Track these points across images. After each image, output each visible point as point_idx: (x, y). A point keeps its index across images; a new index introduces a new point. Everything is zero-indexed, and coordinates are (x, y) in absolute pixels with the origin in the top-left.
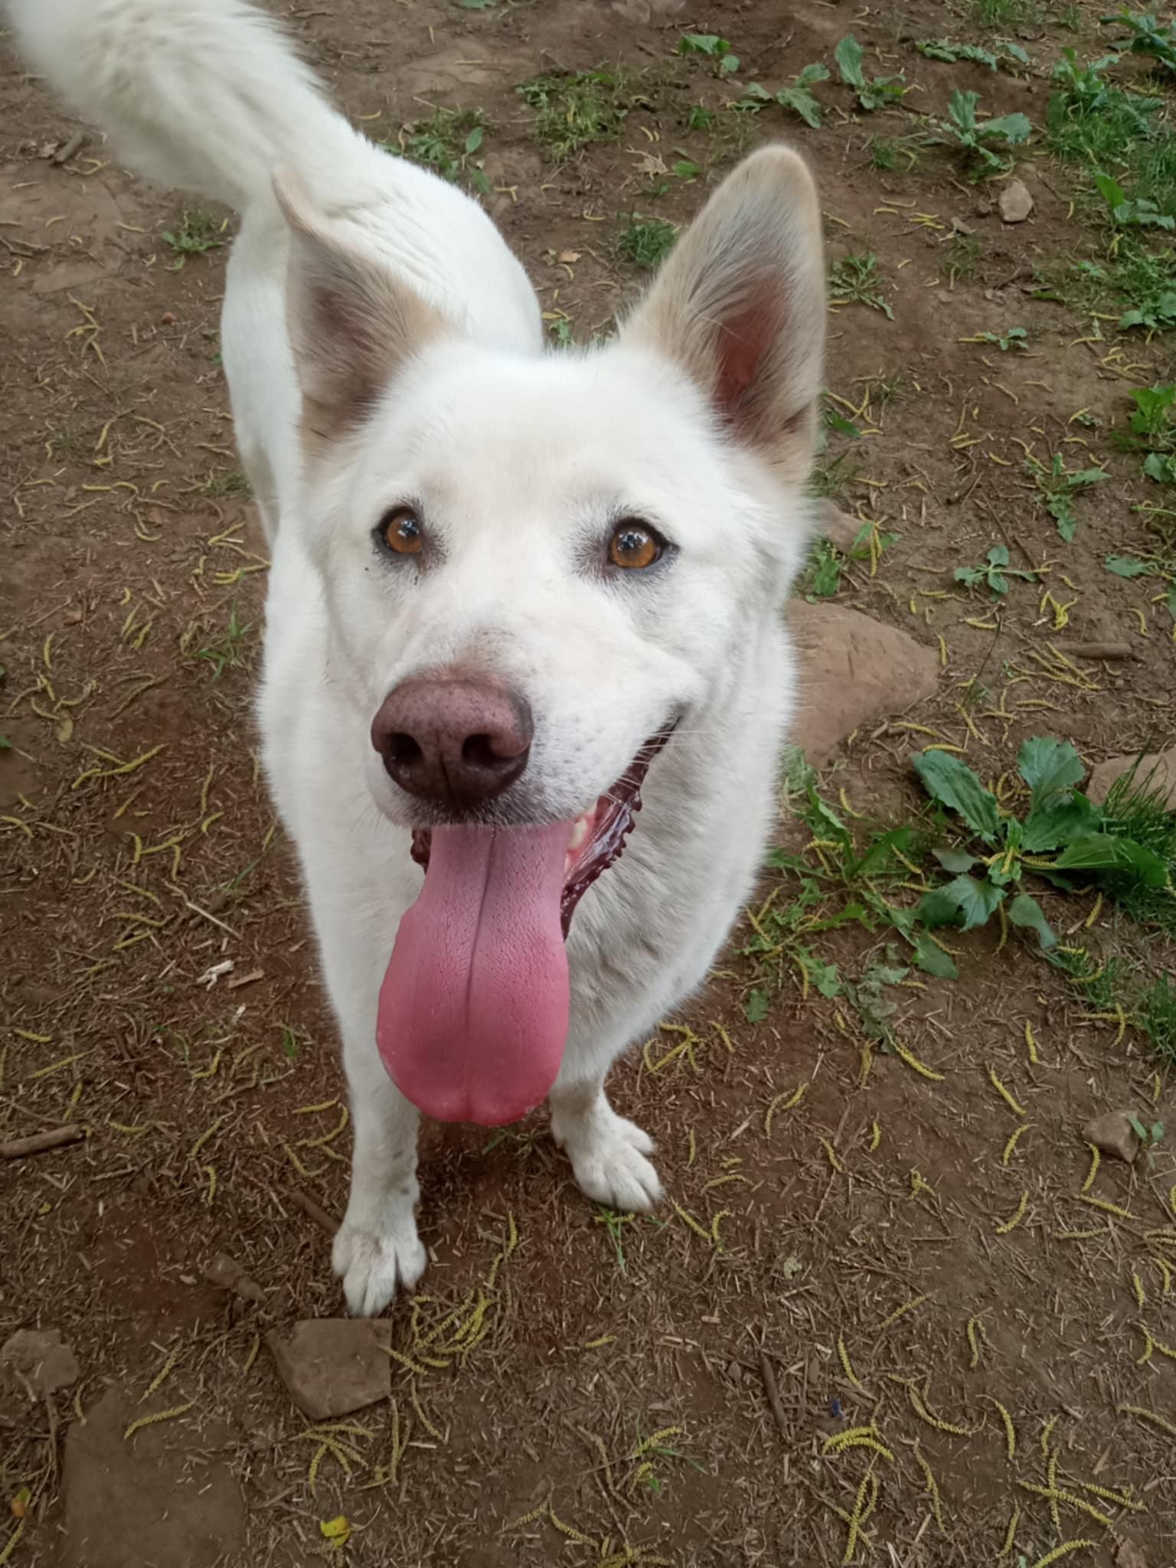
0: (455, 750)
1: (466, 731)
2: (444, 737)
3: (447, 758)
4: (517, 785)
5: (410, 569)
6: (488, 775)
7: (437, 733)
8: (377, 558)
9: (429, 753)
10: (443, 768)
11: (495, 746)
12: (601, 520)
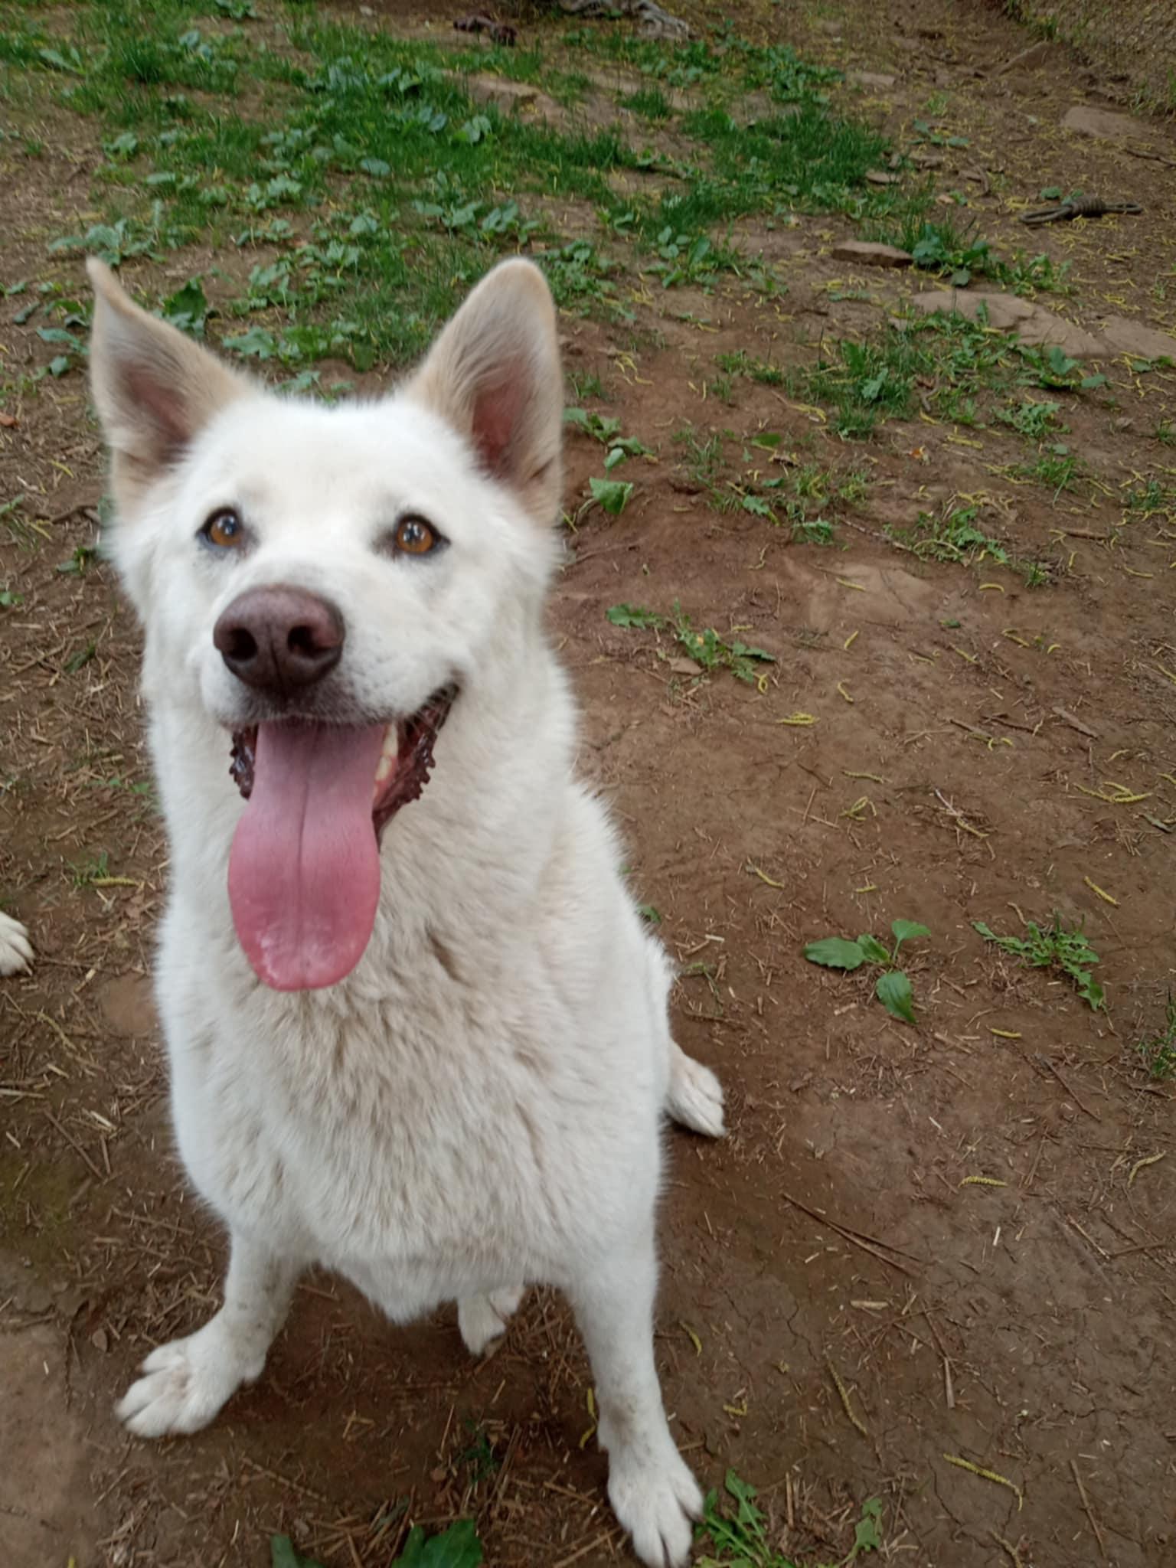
0: (282, 639)
1: (290, 623)
2: (273, 628)
3: (276, 645)
4: (333, 676)
5: (232, 555)
6: (309, 664)
7: (268, 626)
8: (205, 552)
9: (262, 643)
10: (274, 653)
11: (315, 637)
12: (390, 519)
